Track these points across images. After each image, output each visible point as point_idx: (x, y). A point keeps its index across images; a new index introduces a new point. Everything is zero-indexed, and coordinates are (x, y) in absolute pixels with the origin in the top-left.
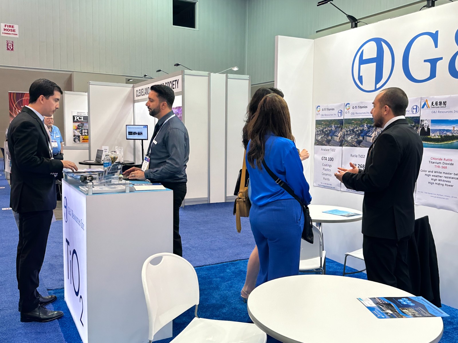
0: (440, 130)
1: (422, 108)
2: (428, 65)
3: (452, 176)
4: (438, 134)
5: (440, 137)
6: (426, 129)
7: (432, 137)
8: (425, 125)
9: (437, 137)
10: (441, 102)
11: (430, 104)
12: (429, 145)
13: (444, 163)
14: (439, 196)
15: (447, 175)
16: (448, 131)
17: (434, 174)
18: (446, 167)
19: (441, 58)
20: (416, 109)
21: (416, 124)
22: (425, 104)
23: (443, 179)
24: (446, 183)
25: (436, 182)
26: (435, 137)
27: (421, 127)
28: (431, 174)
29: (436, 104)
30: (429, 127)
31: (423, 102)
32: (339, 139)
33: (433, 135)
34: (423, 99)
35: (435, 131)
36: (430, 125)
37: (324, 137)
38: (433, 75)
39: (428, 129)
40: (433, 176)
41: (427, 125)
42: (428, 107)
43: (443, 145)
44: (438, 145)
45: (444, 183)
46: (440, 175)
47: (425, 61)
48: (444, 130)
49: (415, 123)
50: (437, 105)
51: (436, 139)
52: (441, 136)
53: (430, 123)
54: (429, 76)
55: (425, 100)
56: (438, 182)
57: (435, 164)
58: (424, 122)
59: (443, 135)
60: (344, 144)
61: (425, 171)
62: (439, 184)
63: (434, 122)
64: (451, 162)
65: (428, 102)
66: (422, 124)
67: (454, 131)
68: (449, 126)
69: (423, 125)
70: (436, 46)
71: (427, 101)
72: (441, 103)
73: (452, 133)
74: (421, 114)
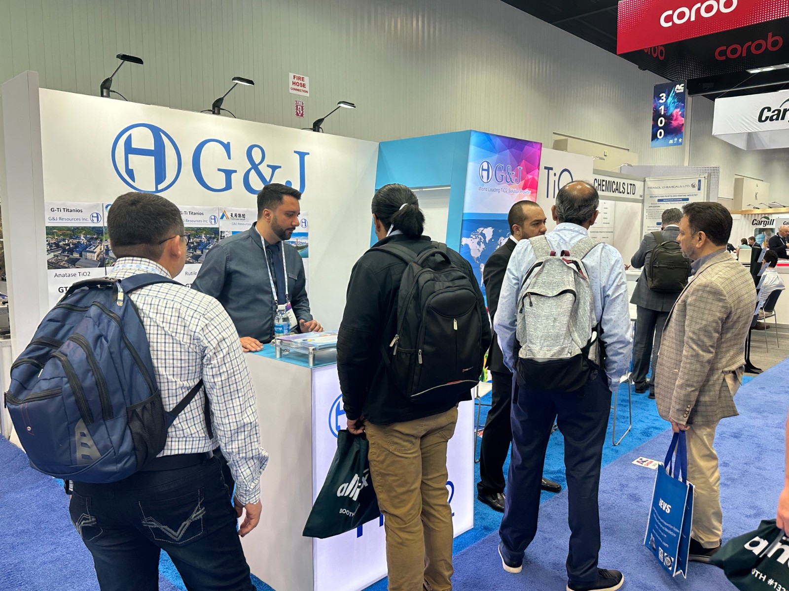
2: (222, 175)
8: (226, 236)
11: (229, 215)
19: (235, 171)
22: (223, 215)
29: (235, 215)
31: (221, 212)
32: (98, 256)
34: (220, 210)
37: (62, 254)
41: (229, 236)
42: (227, 218)
47: (219, 170)
49: (214, 234)
50: (236, 217)
54: (225, 186)
55: (223, 211)
58: (225, 234)
60: (108, 264)
65: (227, 213)
66: (223, 235)
70: (229, 158)
71: (225, 211)
72: (240, 215)
74: (220, 225)
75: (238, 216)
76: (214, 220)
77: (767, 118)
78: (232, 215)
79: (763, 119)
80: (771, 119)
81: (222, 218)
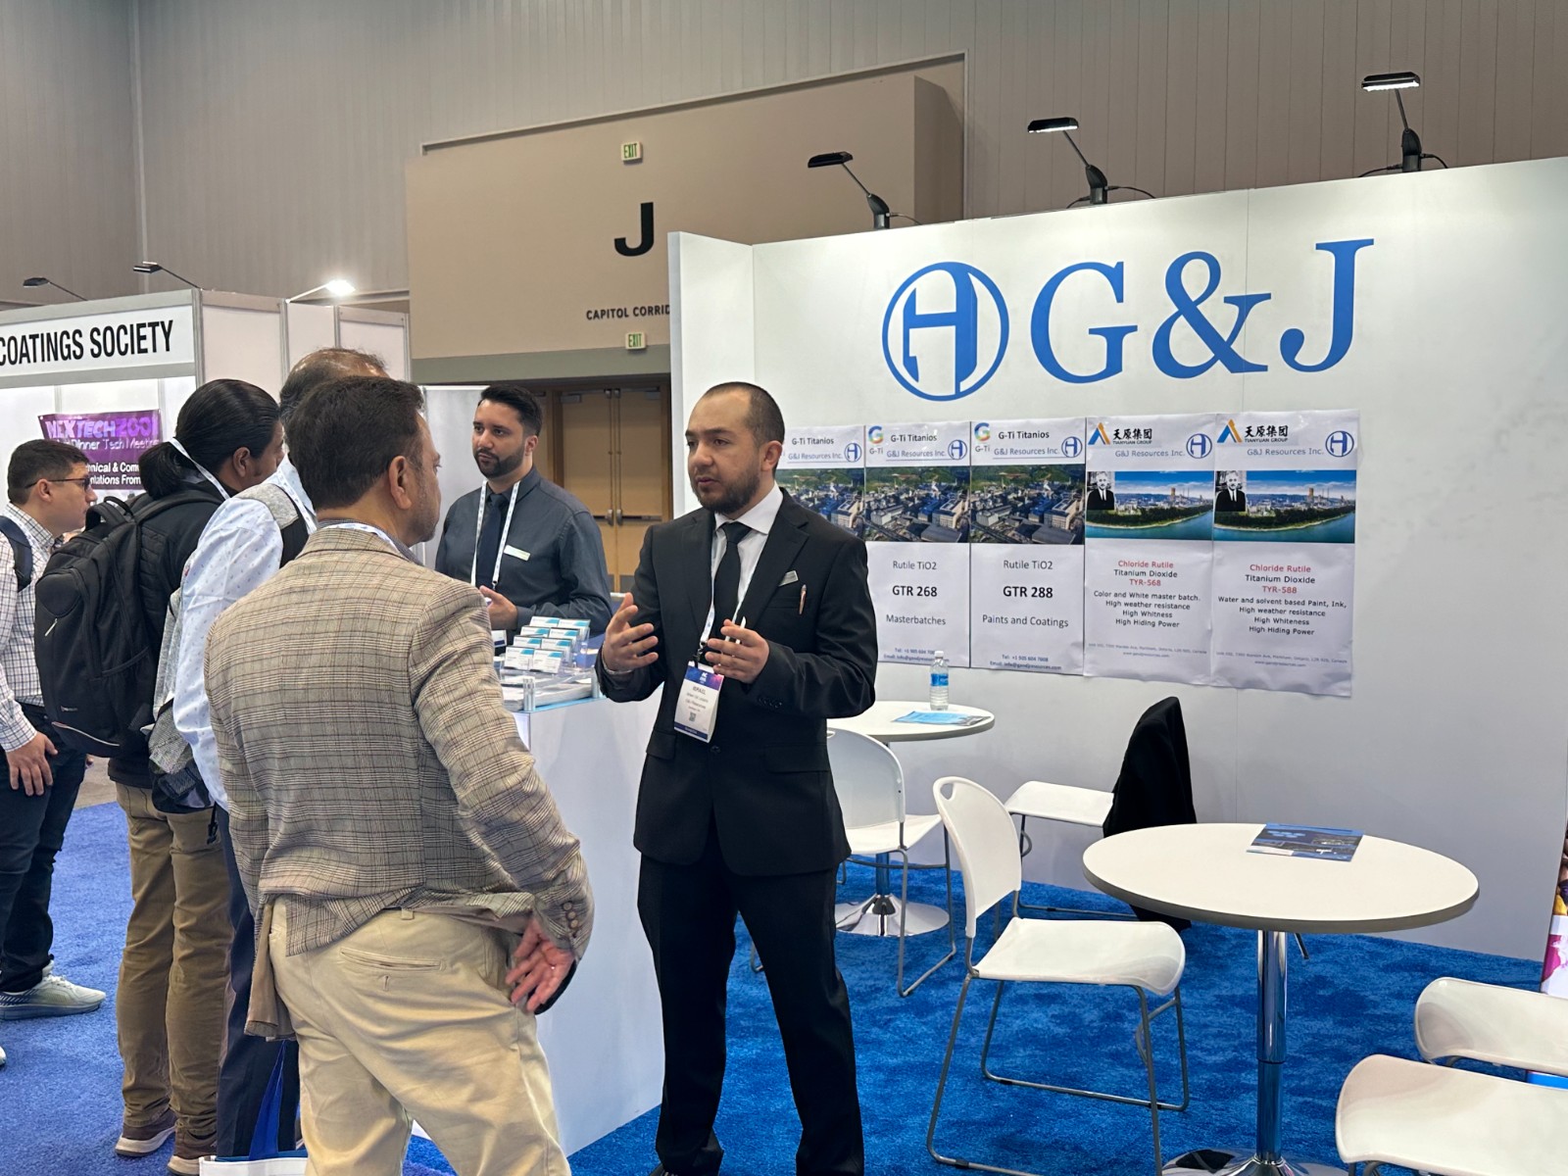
0: (1138, 496)
1: (1090, 443)
2: (1102, 342)
3: (1176, 601)
4: (1135, 506)
5: (1139, 513)
7: (1119, 513)
8: (1099, 484)
9: (1132, 512)
10: (1139, 431)
11: (1110, 434)
12: (1114, 533)
13: (1152, 573)
14: (1145, 651)
15: (1162, 602)
16: (1158, 497)
17: (1129, 600)
18: (1159, 582)
19: (1134, 329)
20: (1075, 445)
21: (1076, 481)
22: (1096, 435)
23: (1152, 609)
24: (1160, 619)
25: (1135, 618)
26: (1127, 513)
27: (1089, 490)
28: (1123, 600)
29: (1126, 434)
30: (1112, 490)
31: (1092, 428)
32: (854, 520)
34: (1091, 423)
35: (1126, 498)
36: (1113, 485)
38: (1114, 365)
39: (1109, 494)
40: (1126, 604)
41: (1105, 483)
42: (1106, 441)
44: (1135, 532)
45: (1157, 620)
46: (1145, 601)
47: (1092, 331)
48: (1149, 496)
49: (1074, 479)
51: (1130, 517)
52: (1143, 510)
53: (1113, 480)
54: (1104, 367)
55: (1098, 424)
56: (1139, 618)
57: (1130, 577)
58: (1098, 478)
59: (1148, 508)
60: (869, 535)
61: (1107, 595)
62: (1143, 623)
63: (1121, 476)
64: (1169, 570)
65: (1105, 430)
66: (1092, 482)
67: (1175, 497)
68: (1161, 487)
69: (1095, 484)
70: (1120, 299)
71: (1101, 426)
72: (1137, 433)
73: (1169, 503)
74: (1088, 459)
75: (1133, 434)
76: (1072, 448)
78: (1117, 434)
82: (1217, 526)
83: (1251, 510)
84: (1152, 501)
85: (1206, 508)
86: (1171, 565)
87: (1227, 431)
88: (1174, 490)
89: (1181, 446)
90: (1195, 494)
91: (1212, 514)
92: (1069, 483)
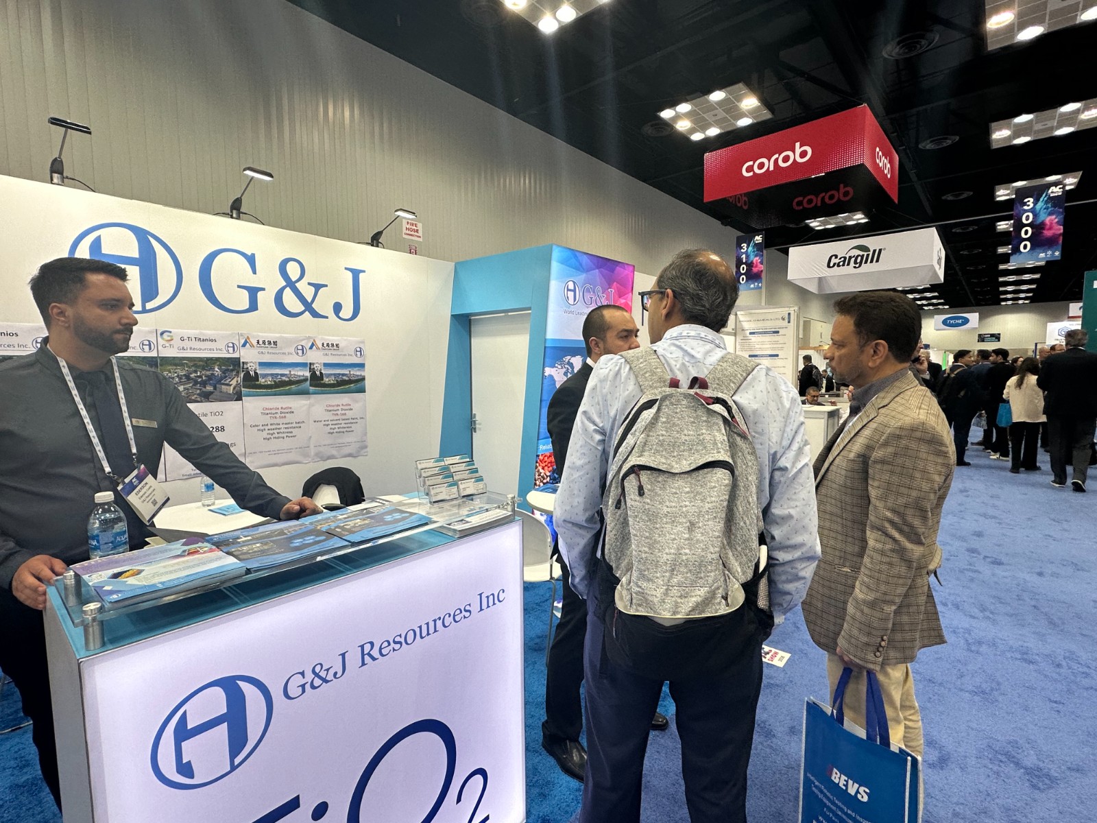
0: (272, 375)
1: (242, 346)
2: (245, 293)
3: (294, 425)
4: (270, 379)
5: (273, 383)
6: (252, 373)
8: (250, 368)
9: (269, 383)
10: (271, 342)
11: (255, 343)
12: (262, 393)
13: (281, 413)
14: (280, 452)
15: (287, 426)
16: (282, 375)
17: (270, 427)
18: (284, 417)
19: (263, 289)
20: (233, 347)
21: (235, 367)
22: (246, 342)
23: (282, 431)
24: (287, 434)
25: (274, 436)
26: (266, 383)
27: (243, 371)
28: (267, 428)
29: (263, 342)
30: (257, 371)
31: (243, 339)
33: (263, 380)
34: (242, 336)
35: (265, 376)
36: (257, 369)
38: (253, 307)
39: (256, 373)
40: (269, 430)
41: (253, 368)
42: (252, 346)
43: (277, 392)
44: (270, 392)
45: (285, 435)
46: (278, 427)
47: (239, 287)
48: (278, 374)
49: (234, 365)
50: (265, 344)
51: (268, 385)
52: (274, 381)
53: (257, 366)
54: (247, 307)
55: (245, 337)
56: (277, 435)
57: (270, 415)
58: (249, 365)
59: (277, 380)
61: (257, 426)
62: (278, 438)
64: (290, 410)
65: (251, 340)
66: (245, 367)
67: (291, 375)
68: (283, 370)
69: (247, 368)
70: (254, 272)
71: (248, 338)
73: (288, 377)
74: (241, 354)
75: (265, 343)
77: (834, 264)
78: (258, 343)
79: (831, 265)
80: (839, 266)
81: (244, 345)
82: (311, 388)
83: (326, 380)
84: (279, 377)
85: (306, 380)
86: (291, 408)
87: (313, 345)
88: (290, 371)
89: (292, 350)
90: (301, 373)
91: (308, 383)
92: (231, 368)
